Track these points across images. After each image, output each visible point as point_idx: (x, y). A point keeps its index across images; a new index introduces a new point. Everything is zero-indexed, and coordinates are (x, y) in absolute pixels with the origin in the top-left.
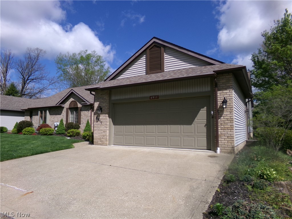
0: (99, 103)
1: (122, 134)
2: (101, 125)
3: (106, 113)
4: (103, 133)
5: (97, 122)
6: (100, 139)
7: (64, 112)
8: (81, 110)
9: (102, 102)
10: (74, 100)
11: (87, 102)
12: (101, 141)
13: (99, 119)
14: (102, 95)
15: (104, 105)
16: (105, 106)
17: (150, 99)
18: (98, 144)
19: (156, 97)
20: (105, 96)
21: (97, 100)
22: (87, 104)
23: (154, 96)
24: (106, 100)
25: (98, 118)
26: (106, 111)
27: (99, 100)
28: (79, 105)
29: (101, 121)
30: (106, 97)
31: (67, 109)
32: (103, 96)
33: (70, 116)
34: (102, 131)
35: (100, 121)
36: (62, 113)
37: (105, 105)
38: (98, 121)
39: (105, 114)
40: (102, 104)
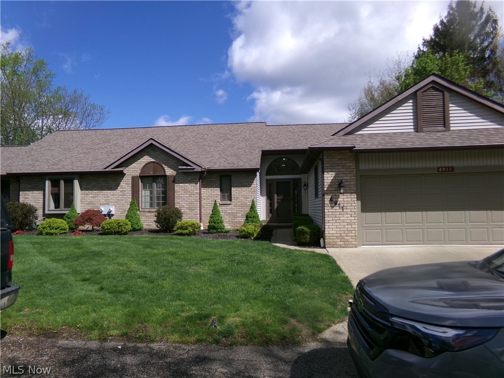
0: (334, 173)
1: (380, 226)
2: (343, 213)
3: (353, 192)
4: (346, 226)
5: (332, 207)
6: (341, 237)
7: (126, 185)
8: (174, 182)
9: (342, 173)
10: (153, 160)
11: (195, 166)
12: (343, 240)
13: (337, 202)
14: (340, 159)
15: (346, 178)
16: (349, 180)
17: (438, 171)
18: (336, 245)
19: (449, 169)
20: (348, 162)
21: (331, 169)
22: (195, 170)
23: (446, 167)
24: (352, 170)
25: (334, 200)
26: (352, 188)
27: (334, 169)
28: (169, 172)
29: (341, 205)
30: (351, 164)
31: (133, 178)
32: (343, 162)
33: (141, 192)
34: (346, 224)
35: (339, 207)
36: (118, 185)
37: (349, 178)
38: (334, 205)
39: (351, 193)
40: (343, 175)
